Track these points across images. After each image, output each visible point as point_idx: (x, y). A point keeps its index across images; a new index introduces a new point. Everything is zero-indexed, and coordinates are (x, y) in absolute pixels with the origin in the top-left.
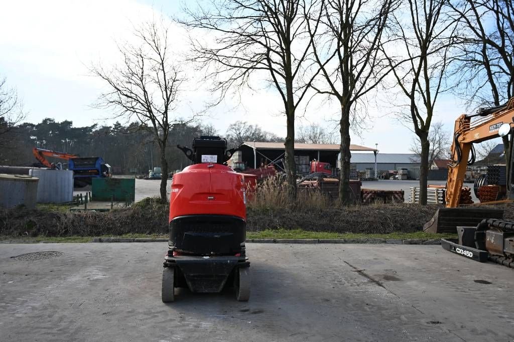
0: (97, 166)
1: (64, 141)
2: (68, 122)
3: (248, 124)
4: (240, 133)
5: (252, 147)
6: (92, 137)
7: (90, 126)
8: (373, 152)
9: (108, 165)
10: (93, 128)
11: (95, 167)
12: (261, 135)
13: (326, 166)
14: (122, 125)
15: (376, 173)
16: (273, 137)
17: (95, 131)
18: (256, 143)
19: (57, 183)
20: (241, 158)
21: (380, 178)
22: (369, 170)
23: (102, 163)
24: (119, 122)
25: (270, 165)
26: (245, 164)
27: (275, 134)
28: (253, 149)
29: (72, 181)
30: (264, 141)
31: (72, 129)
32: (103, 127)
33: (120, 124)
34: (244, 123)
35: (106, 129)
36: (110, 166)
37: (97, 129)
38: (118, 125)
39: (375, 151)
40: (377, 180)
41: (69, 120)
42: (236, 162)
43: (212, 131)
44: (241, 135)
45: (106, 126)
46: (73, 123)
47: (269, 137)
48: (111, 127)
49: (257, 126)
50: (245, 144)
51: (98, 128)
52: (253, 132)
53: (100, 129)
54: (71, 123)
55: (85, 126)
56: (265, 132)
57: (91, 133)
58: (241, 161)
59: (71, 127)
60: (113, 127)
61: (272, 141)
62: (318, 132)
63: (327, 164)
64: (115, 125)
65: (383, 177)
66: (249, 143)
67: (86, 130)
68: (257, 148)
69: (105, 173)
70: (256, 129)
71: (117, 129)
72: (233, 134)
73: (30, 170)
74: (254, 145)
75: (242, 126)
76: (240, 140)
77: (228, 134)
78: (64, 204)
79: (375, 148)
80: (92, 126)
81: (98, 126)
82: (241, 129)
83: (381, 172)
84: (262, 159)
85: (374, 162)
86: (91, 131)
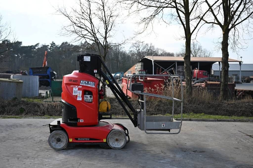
0: (48, 73)
1: (16, 56)
2: (19, 42)
3: (145, 43)
4: (139, 50)
6: (35, 53)
7: (34, 45)
8: (238, 63)
9: (55, 72)
10: (36, 46)
11: (46, 74)
12: (155, 50)
13: (204, 73)
14: (56, 44)
15: (240, 78)
16: (163, 52)
17: (38, 48)
18: (154, 57)
19: (29, 84)
20: (143, 67)
21: (243, 81)
22: (235, 76)
23: (51, 71)
24: (54, 42)
25: (164, 72)
26: (145, 72)
27: (164, 50)
28: (152, 61)
29: (38, 83)
30: (156, 55)
31: (22, 47)
32: (43, 45)
33: (54, 44)
34: (142, 42)
35: (45, 47)
36: (56, 73)
37: (39, 47)
38: (53, 44)
39: (240, 63)
40: (241, 83)
41: (20, 41)
42: (139, 70)
43: (119, 48)
44: (140, 51)
45: (45, 45)
46: (22, 43)
47: (160, 52)
48: (48, 46)
49: (151, 44)
50: (145, 57)
51: (40, 46)
52: (149, 48)
53: (41, 47)
54: (21, 43)
55: (31, 45)
56: (157, 48)
57: (35, 50)
58: (143, 70)
59: (21, 46)
60: (50, 45)
61: (162, 55)
62: (197, 48)
63: (205, 71)
64: (52, 44)
65: (245, 81)
66: (148, 56)
67: (31, 47)
68: (155, 60)
69: (53, 78)
70: (151, 46)
71: (53, 47)
72: (135, 50)
73: (12, 76)
74: (152, 58)
75: (141, 44)
76: (139, 54)
77: (131, 50)
78: (35, 98)
79: (240, 60)
80: (35, 45)
81: (39, 45)
82: (140, 46)
83: (243, 78)
84: (158, 68)
85: (239, 70)
86: (35, 48)
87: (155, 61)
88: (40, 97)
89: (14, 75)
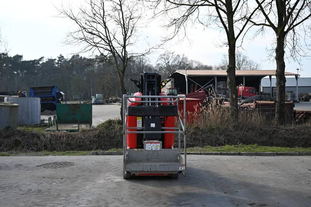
0: (54, 94)
1: (16, 73)
2: (19, 56)
3: (176, 54)
4: (168, 62)
5: (184, 74)
6: (39, 69)
7: (38, 59)
8: (294, 77)
9: (62, 93)
10: (40, 61)
11: (52, 94)
12: (188, 63)
13: (252, 90)
14: (65, 58)
15: (297, 95)
16: (199, 65)
17: (42, 63)
18: (188, 71)
19: (28, 108)
20: (173, 84)
21: (300, 99)
22: (290, 93)
23: (58, 91)
24: (63, 55)
25: (200, 90)
26: (177, 90)
27: (200, 62)
28: (185, 76)
29: (39, 106)
30: (190, 68)
31: (23, 62)
32: (49, 59)
33: (63, 57)
34: (173, 53)
35: (51, 61)
36: (64, 94)
37: (43, 61)
38: (61, 57)
39: (297, 76)
40: (299, 102)
42: (169, 88)
43: (144, 61)
44: (170, 64)
45: (52, 59)
46: (23, 57)
47: (195, 65)
48: (55, 60)
49: (183, 55)
50: (177, 72)
51: (45, 60)
52: (180, 61)
53: (47, 62)
54: (21, 57)
55: (33, 59)
56: (191, 60)
57: (38, 65)
58: (174, 87)
59: (22, 60)
60: (58, 59)
61: (197, 68)
62: (241, 59)
63: (253, 88)
64: (59, 58)
65: (303, 99)
66: (180, 71)
67: (34, 62)
68: (188, 75)
69: (60, 99)
70: (183, 58)
71: (61, 61)
72: (163, 63)
74: (185, 73)
75: (171, 55)
76: (169, 67)
77: (158, 63)
78: (36, 126)
79: (296, 73)
80: (39, 59)
81: (44, 59)
82: (170, 58)
83: (301, 95)
84: (192, 85)
85: (296, 85)
86: (39, 63)
87: (189, 77)
88: (42, 125)
89: (8, 97)
